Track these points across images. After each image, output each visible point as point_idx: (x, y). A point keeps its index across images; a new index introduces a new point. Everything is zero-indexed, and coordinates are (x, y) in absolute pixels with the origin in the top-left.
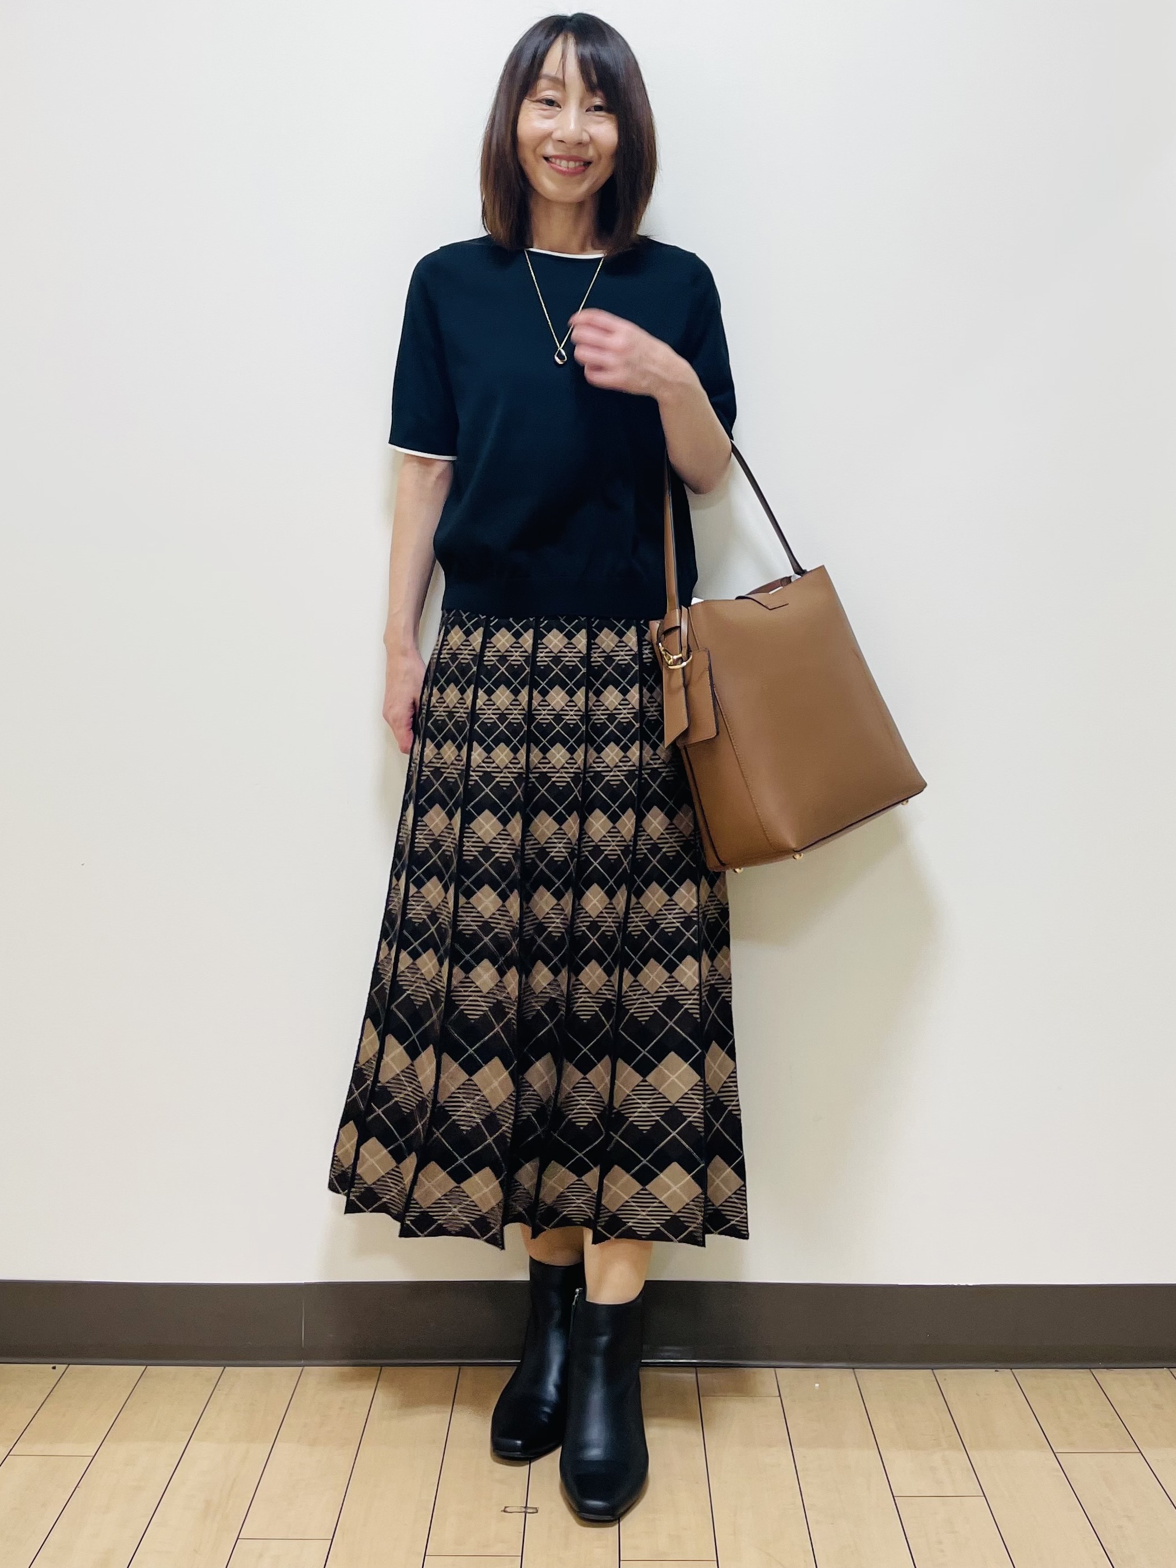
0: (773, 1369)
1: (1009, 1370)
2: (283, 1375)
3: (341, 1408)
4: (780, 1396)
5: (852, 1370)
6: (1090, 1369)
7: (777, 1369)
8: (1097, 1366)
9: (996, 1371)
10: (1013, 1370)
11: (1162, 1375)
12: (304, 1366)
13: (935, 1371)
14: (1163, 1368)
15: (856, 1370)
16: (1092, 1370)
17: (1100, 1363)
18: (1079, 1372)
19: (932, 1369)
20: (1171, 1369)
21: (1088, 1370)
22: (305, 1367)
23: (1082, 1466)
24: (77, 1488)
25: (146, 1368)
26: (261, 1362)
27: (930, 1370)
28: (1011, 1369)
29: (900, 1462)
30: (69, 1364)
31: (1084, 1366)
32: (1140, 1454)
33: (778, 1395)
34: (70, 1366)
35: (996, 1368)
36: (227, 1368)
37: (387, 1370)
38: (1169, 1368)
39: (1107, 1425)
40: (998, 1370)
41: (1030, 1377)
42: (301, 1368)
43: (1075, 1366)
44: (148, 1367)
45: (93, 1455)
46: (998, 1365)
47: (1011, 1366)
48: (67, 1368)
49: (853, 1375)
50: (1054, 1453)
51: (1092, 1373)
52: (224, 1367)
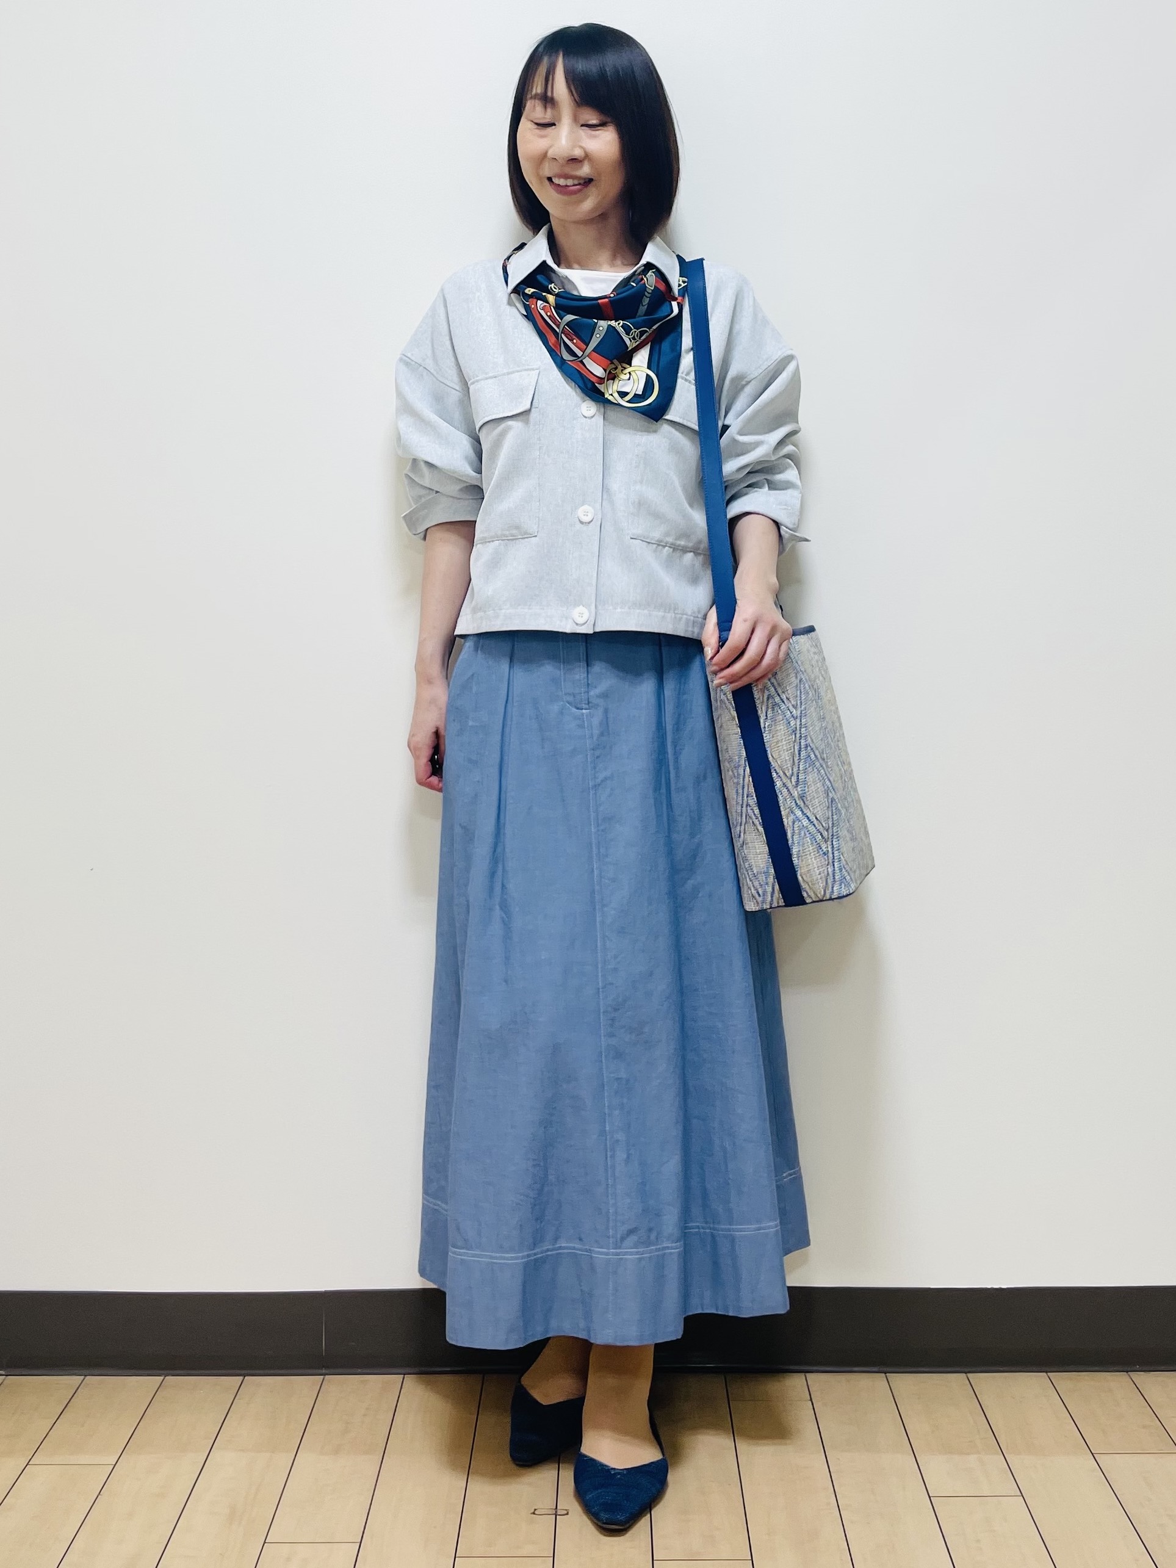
0: (803, 1374)
1: (1045, 1374)
2: (303, 1385)
3: (365, 1415)
4: (811, 1400)
5: (884, 1374)
6: (1127, 1372)
7: (808, 1375)
8: (1135, 1368)
10: (1049, 1374)
12: (325, 1375)
13: (968, 1374)
15: (887, 1374)
16: (1129, 1373)
17: (1138, 1367)
18: (1117, 1375)
19: (966, 1373)
21: (1125, 1373)
22: (327, 1376)
23: (1121, 1467)
24: (99, 1497)
26: (282, 1372)
27: (964, 1374)
28: (1046, 1372)
29: (936, 1466)
30: (86, 1376)
31: (1120, 1368)
33: (809, 1398)
34: (88, 1377)
36: (246, 1378)
37: (410, 1378)
39: (1144, 1426)
40: (1033, 1373)
41: (1066, 1381)
42: (322, 1377)
43: (1113, 1369)
44: (167, 1377)
45: (114, 1463)
46: (1033, 1369)
47: (1047, 1369)
48: (84, 1379)
49: (885, 1379)
50: (1092, 1454)
51: (1129, 1375)
52: (245, 1376)
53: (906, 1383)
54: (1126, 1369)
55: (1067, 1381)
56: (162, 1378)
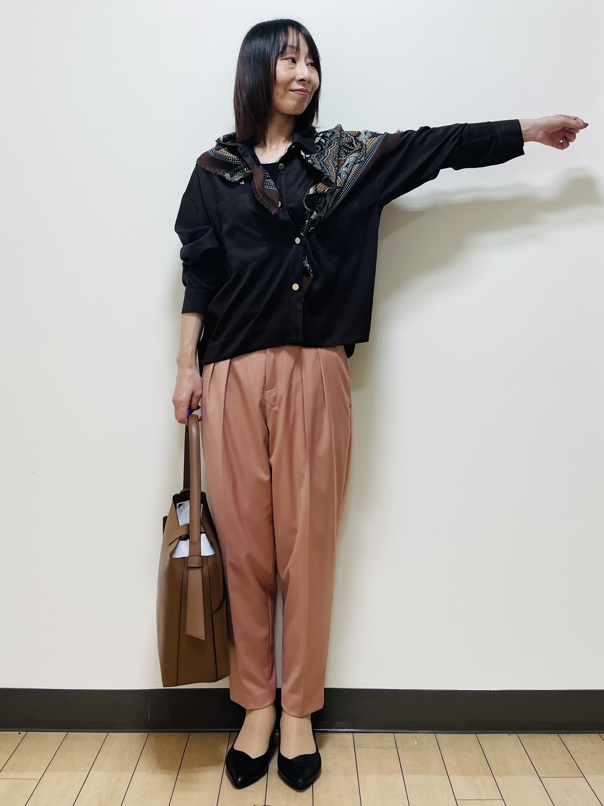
0: (393, 734)
1: (516, 734)
2: (137, 737)
3: (169, 754)
4: (397, 748)
5: (434, 734)
6: (558, 734)
7: (395, 734)
9: (509, 735)
10: (519, 734)
11: (595, 737)
13: (477, 735)
14: (596, 733)
15: (436, 734)
16: (559, 734)
17: (563, 731)
18: (553, 735)
19: (476, 734)
20: (600, 734)
21: (557, 734)
22: (150, 733)
23: (553, 784)
25: (67, 733)
26: (126, 730)
28: (517, 734)
29: (459, 782)
30: (27, 732)
31: (555, 732)
32: (584, 778)
33: (396, 747)
34: (28, 732)
35: (509, 733)
36: (109, 733)
37: (193, 736)
38: (599, 733)
39: (567, 763)
40: (510, 734)
41: (526, 738)
42: (148, 733)
43: (550, 732)
44: (69, 733)
45: (41, 777)
46: (511, 732)
47: (516, 732)
48: (26, 733)
49: (435, 737)
50: (539, 777)
51: (558, 735)
52: (108, 733)
53: (445, 738)
54: (558, 732)
55: (528, 739)
56: (66, 733)
